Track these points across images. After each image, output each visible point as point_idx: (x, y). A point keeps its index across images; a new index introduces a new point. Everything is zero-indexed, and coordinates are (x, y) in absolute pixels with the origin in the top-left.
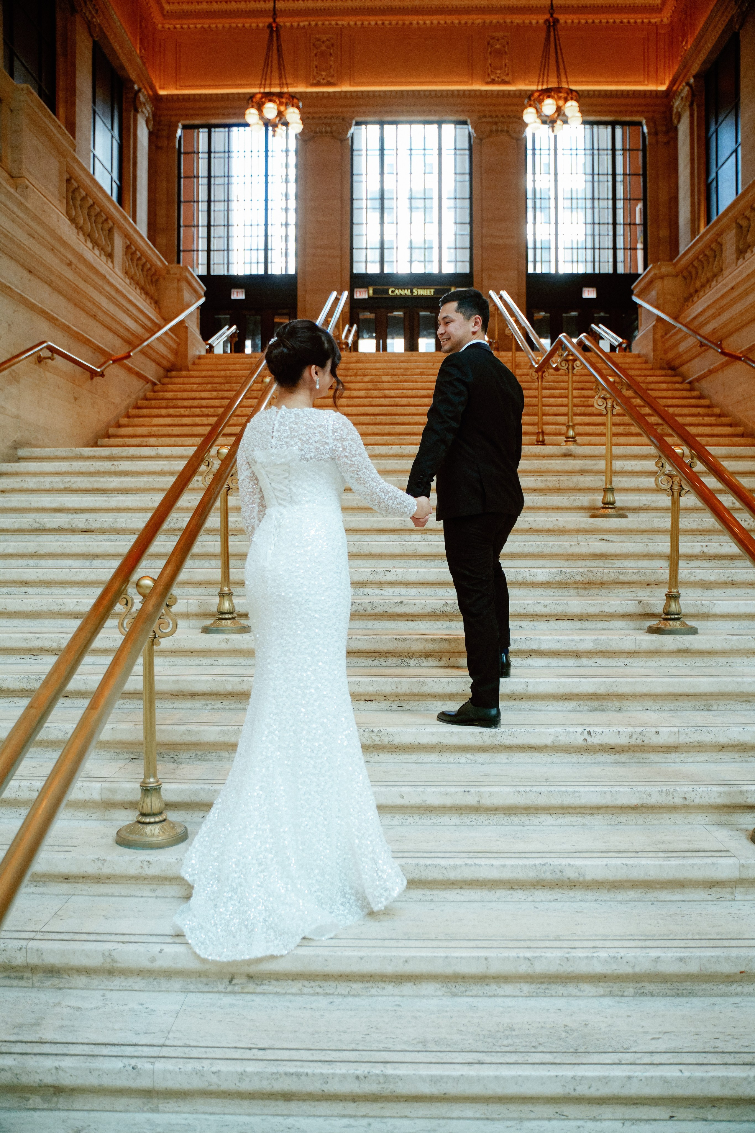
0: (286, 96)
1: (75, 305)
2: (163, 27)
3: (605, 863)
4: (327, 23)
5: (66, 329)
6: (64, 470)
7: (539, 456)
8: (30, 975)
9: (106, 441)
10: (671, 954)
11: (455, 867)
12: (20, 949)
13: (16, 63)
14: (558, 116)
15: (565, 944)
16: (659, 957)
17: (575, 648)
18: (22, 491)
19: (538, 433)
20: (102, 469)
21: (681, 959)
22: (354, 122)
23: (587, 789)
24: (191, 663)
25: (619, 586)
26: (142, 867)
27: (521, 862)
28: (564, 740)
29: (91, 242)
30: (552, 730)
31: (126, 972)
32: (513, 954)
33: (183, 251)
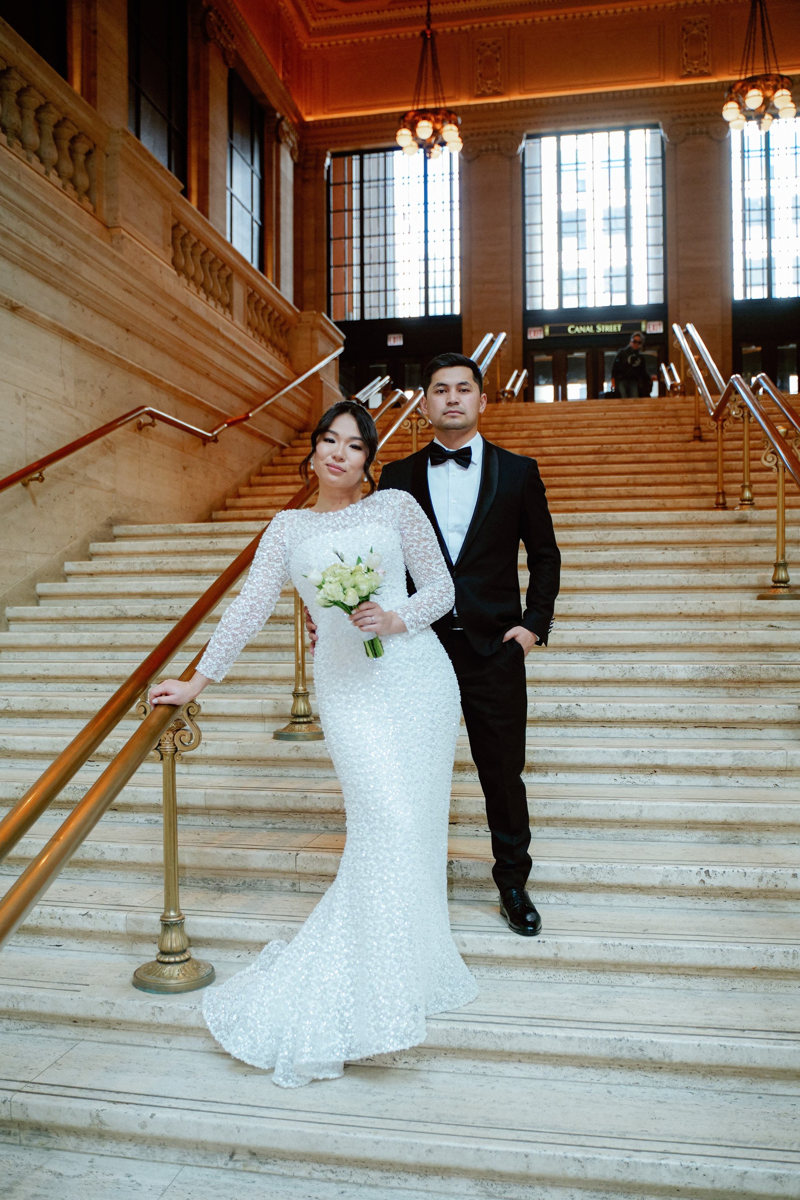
0: (443, 111)
1: (183, 363)
2: (309, 47)
3: (697, 1042)
4: (492, 24)
5: (172, 392)
6: (159, 549)
7: (707, 523)
8: (17, 1131)
9: (221, 514)
10: (763, 1169)
11: (510, 1036)
12: (4, 1102)
13: (143, 101)
14: (766, 109)
15: (628, 1144)
16: (746, 1172)
17: (709, 764)
18: (111, 573)
19: (718, 494)
20: (199, 548)
21: (776, 1178)
22: (525, 136)
23: (691, 945)
24: (259, 773)
25: (780, 685)
26: (153, 1014)
27: (591, 1035)
28: (675, 880)
29: (205, 292)
30: (660, 868)
31: (117, 1137)
32: (560, 1152)
33: (335, 294)
